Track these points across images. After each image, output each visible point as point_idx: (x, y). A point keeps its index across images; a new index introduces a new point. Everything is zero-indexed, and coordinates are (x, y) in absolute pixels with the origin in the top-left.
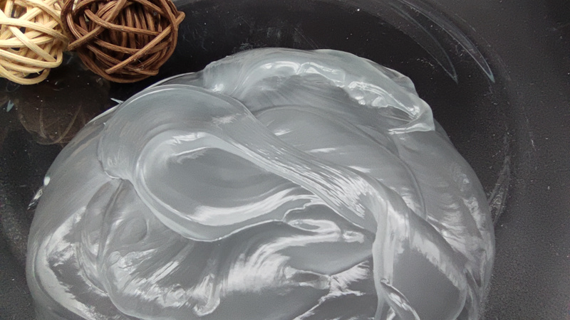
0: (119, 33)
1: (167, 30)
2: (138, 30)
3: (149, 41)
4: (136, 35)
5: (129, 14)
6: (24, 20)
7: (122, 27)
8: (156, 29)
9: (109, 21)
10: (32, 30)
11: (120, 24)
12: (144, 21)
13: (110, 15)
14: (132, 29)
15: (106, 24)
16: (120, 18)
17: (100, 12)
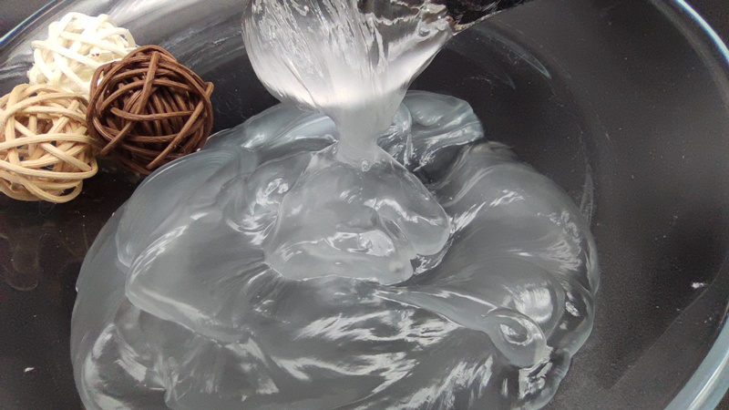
0: (151, 122)
1: (200, 106)
2: (170, 114)
3: (185, 122)
4: (169, 119)
5: (156, 100)
6: (53, 134)
7: (153, 116)
8: (188, 109)
9: (139, 114)
10: (64, 142)
11: (150, 113)
12: (173, 104)
13: (138, 106)
14: (165, 115)
15: (136, 116)
16: (148, 107)
17: (127, 107)
